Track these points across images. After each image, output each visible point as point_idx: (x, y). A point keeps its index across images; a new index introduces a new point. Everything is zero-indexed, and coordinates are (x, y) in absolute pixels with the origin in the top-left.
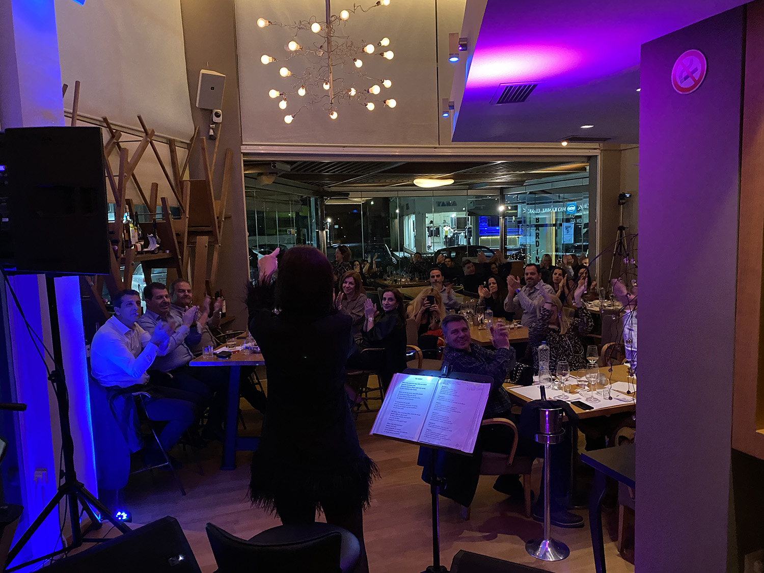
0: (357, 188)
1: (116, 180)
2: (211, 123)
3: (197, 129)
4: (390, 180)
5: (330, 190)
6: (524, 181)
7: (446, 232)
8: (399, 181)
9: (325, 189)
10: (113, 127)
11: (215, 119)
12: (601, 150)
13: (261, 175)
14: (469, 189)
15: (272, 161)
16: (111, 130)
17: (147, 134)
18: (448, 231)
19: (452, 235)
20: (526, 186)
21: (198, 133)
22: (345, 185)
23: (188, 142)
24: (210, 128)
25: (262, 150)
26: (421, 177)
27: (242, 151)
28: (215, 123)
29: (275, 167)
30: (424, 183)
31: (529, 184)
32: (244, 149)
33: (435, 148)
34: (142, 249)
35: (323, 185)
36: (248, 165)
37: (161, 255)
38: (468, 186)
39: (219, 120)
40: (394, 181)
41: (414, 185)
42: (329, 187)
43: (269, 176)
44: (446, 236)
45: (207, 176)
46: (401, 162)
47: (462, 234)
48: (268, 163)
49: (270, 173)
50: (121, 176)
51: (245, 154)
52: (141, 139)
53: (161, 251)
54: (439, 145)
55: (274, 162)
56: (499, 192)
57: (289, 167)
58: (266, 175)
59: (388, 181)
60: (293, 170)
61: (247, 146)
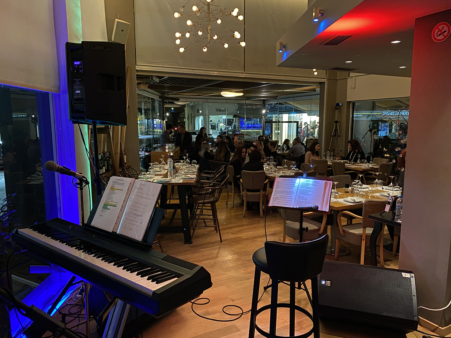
0: (184, 96)
4: (207, 92)
5: (168, 96)
6: (277, 96)
7: (221, 126)
8: (211, 93)
9: (165, 96)
12: (327, 79)
13: (140, 84)
14: (247, 100)
18: (222, 126)
19: (224, 128)
20: (278, 99)
22: (178, 94)
25: (147, 69)
26: (226, 90)
27: (136, 69)
29: (152, 79)
30: (227, 94)
31: (280, 98)
32: (138, 68)
33: (242, 73)
35: (165, 93)
36: (139, 77)
38: (246, 98)
40: (208, 92)
41: (221, 96)
43: (145, 85)
44: (221, 129)
47: (230, 128)
48: (147, 77)
49: (146, 83)
51: (137, 71)
54: (244, 72)
55: (152, 76)
56: (263, 102)
57: (158, 80)
58: (143, 83)
59: (205, 92)
60: (160, 82)
61: (139, 66)
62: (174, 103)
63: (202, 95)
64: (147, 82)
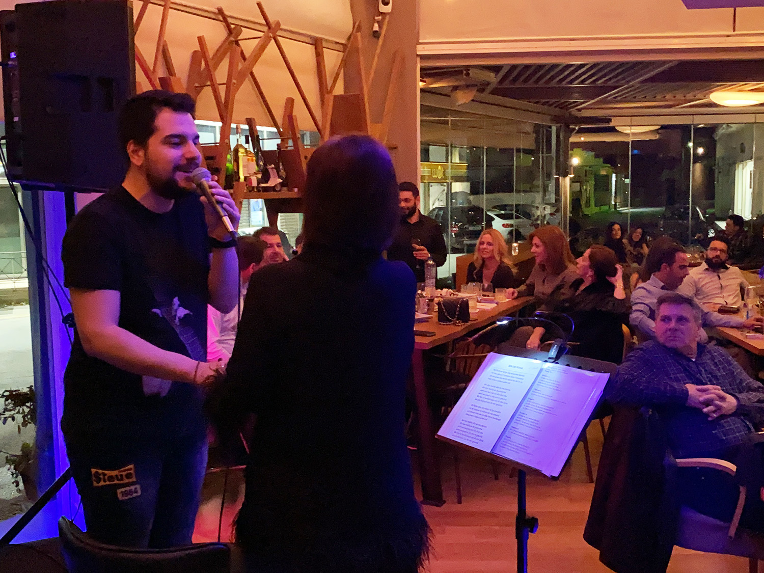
0: (624, 111)
1: (222, 90)
2: (377, 13)
3: (357, 24)
5: (578, 114)
9: (573, 113)
10: (230, 20)
11: (382, 8)
13: (456, 90)
15: (463, 66)
16: (228, 26)
17: (269, 28)
21: (357, 28)
22: (603, 107)
23: (344, 42)
24: (374, 21)
25: (445, 49)
27: (418, 53)
28: (382, 13)
30: (727, 98)
32: (421, 50)
33: (728, 36)
34: (259, 183)
35: (571, 106)
37: (285, 194)
39: (388, 9)
41: (714, 104)
42: (579, 109)
43: (465, 91)
45: (361, 89)
46: (670, 61)
48: (459, 70)
50: (228, 84)
51: (423, 57)
52: (261, 34)
53: (285, 189)
54: (734, 31)
55: (468, 68)
57: (492, 75)
58: (463, 89)
59: (679, 97)
61: (426, 45)
62: (617, 131)
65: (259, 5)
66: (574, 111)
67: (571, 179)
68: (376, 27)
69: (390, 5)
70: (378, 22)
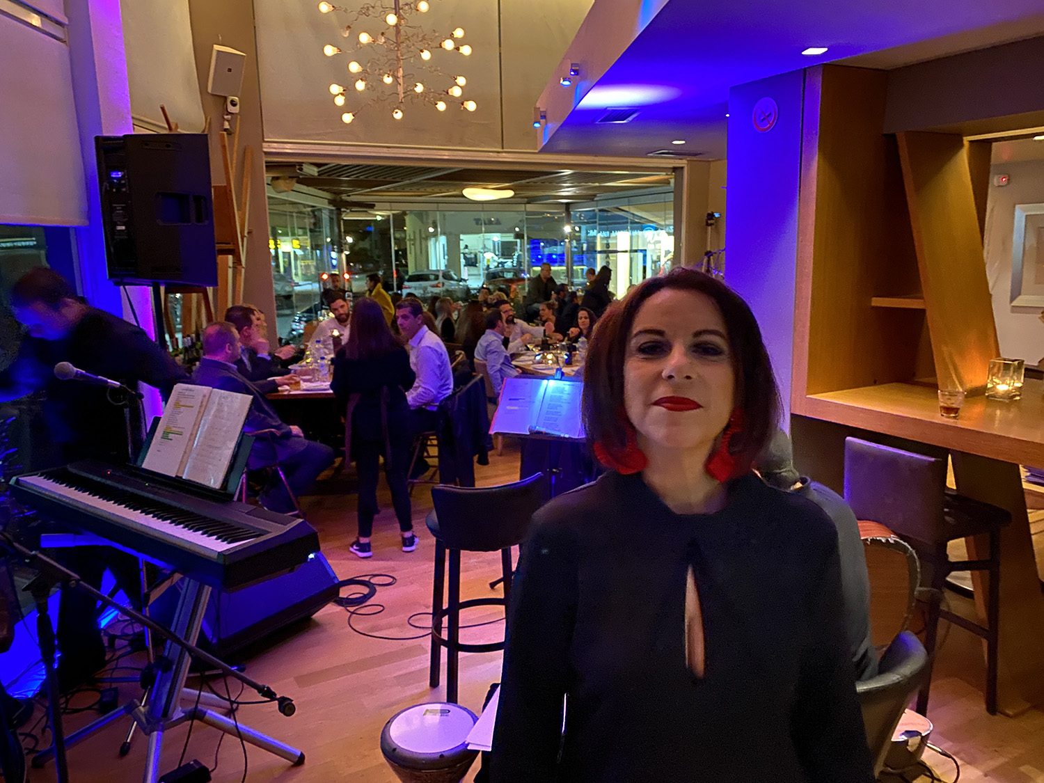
0: (384, 197)
2: (226, 112)
3: (208, 120)
4: (432, 189)
5: (349, 199)
6: (595, 196)
7: (488, 260)
8: (443, 190)
9: (343, 198)
11: (231, 109)
12: (688, 161)
13: (277, 179)
14: (528, 203)
15: (297, 163)
18: (490, 259)
19: (496, 264)
20: (597, 201)
21: (210, 123)
22: (371, 194)
24: (224, 119)
25: (288, 149)
26: (473, 186)
27: (265, 150)
28: (230, 113)
29: (301, 170)
30: (475, 193)
31: (602, 198)
32: (267, 148)
33: (498, 152)
35: (342, 192)
36: (270, 166)
38: (526, 200)
39: (235, 110)
40: (437, 190)
41: (464, 196)
42: (349, 196)
43: (287, 181)
44: (488, 266)
45: (230, 181)
46: (458, 168)
47: (509, 263)
48: (292, 165)
49: (290, 177)
51: (267, 153)
54: (503, 148)
55: (301, 164)
56: (564, 208)
57: (315, 170)
58: (284, 179)
59: (429, 190)
60: (320, 174)
61: (270, 144)
63: (425, 195)
64: (291, 175)
65: (163, 109)
66: (344, 197)
67: (347, 255)
68: (227, 125)
69: (238, 106)
70: (228, 121)
